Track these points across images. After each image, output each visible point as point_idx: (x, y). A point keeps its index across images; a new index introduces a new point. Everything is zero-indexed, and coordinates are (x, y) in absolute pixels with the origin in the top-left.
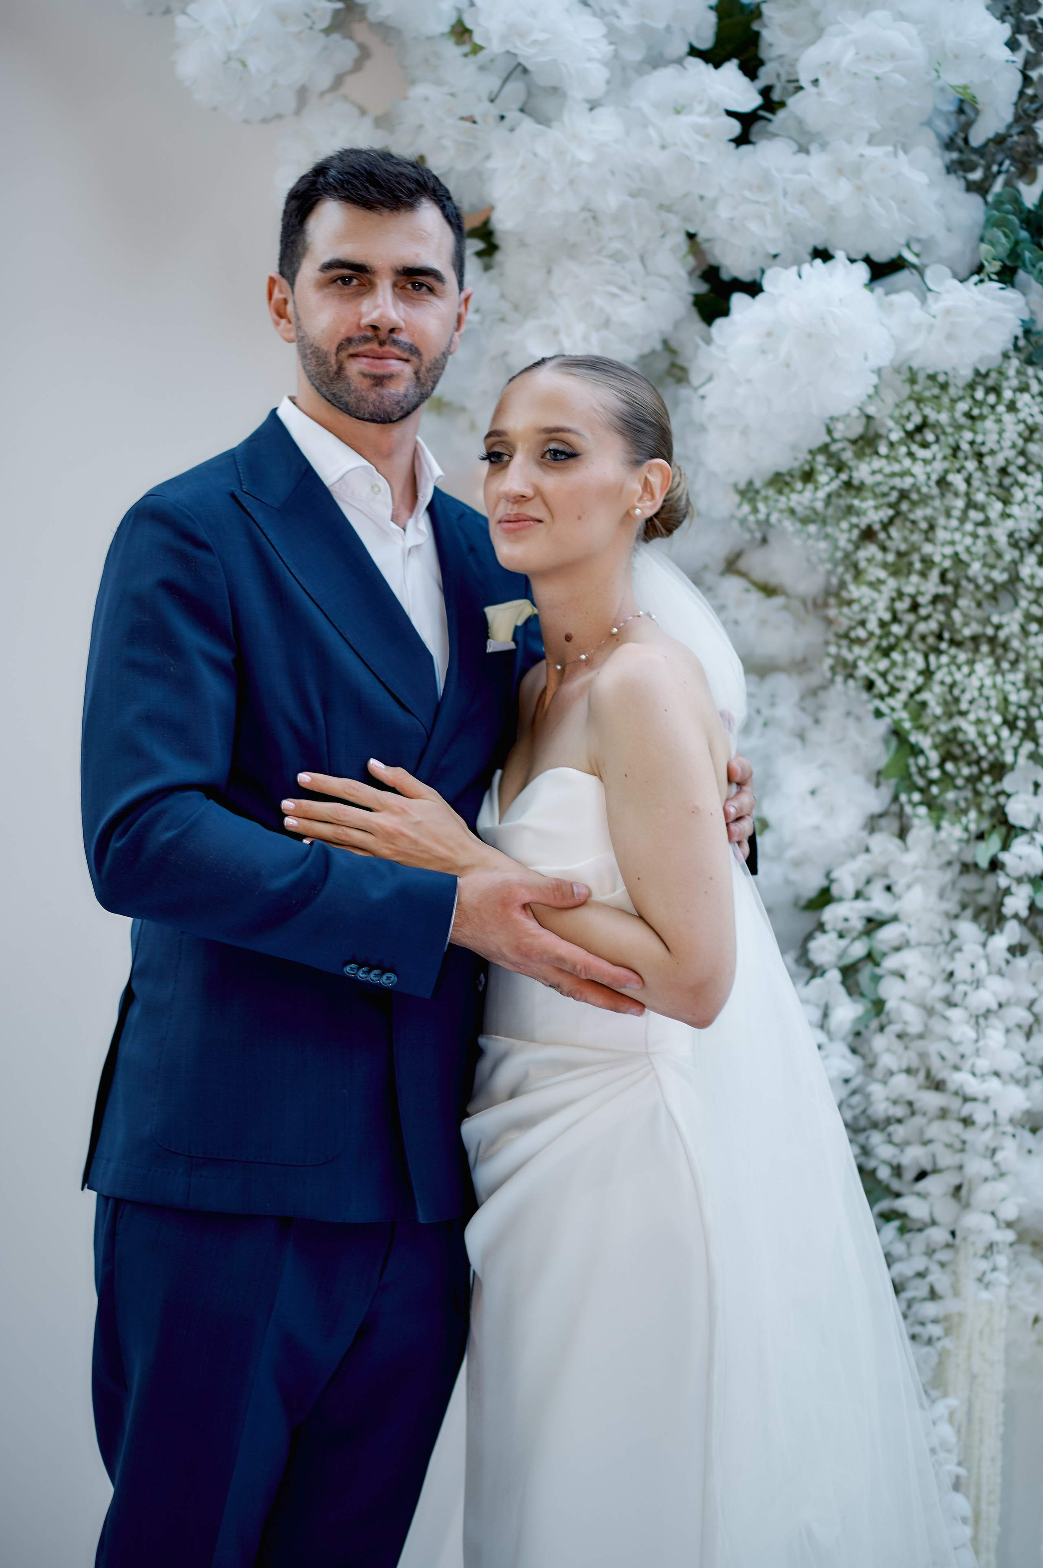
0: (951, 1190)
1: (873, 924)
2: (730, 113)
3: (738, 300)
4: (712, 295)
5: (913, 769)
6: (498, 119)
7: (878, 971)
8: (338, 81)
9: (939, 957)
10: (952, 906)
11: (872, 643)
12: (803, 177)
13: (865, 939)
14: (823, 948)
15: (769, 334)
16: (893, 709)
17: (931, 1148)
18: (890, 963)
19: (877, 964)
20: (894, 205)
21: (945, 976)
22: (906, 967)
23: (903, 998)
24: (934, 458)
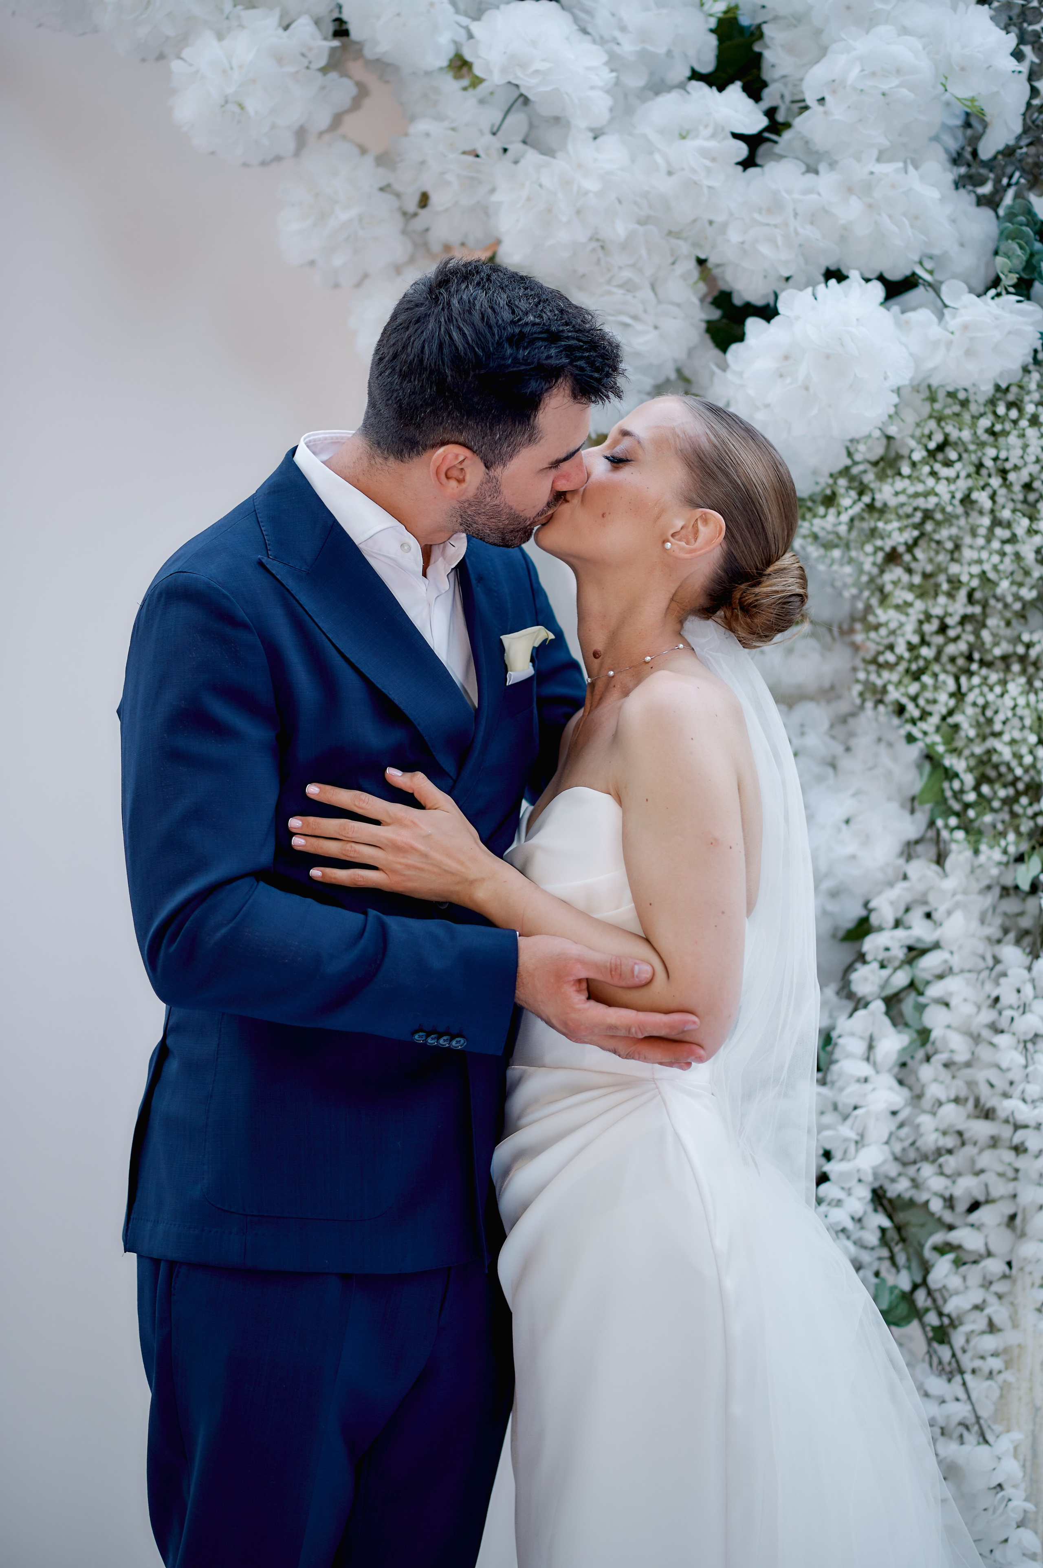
0: (1006, 1219)
1: (915, 952)
2: (736, 136)
3: (753, 325)
4: (725, 321)
5: (948, 794)
6: (501, 151)
7: (922, 1000)
8: (337, 121)
9: (983, 983)
10: (993, 931)
11: (902, 667)
12: (814, 197)
13: (907, 968)
14: (866, 979)
15: (786, 358)
16: (925, 733)
17: (983, 1177)
18: (934, 991)
19: (921, 994)
20: (906, 222)
21: (990, 1002)
22: (951, 994)
23: (949, 1027)
24: (958, 477)
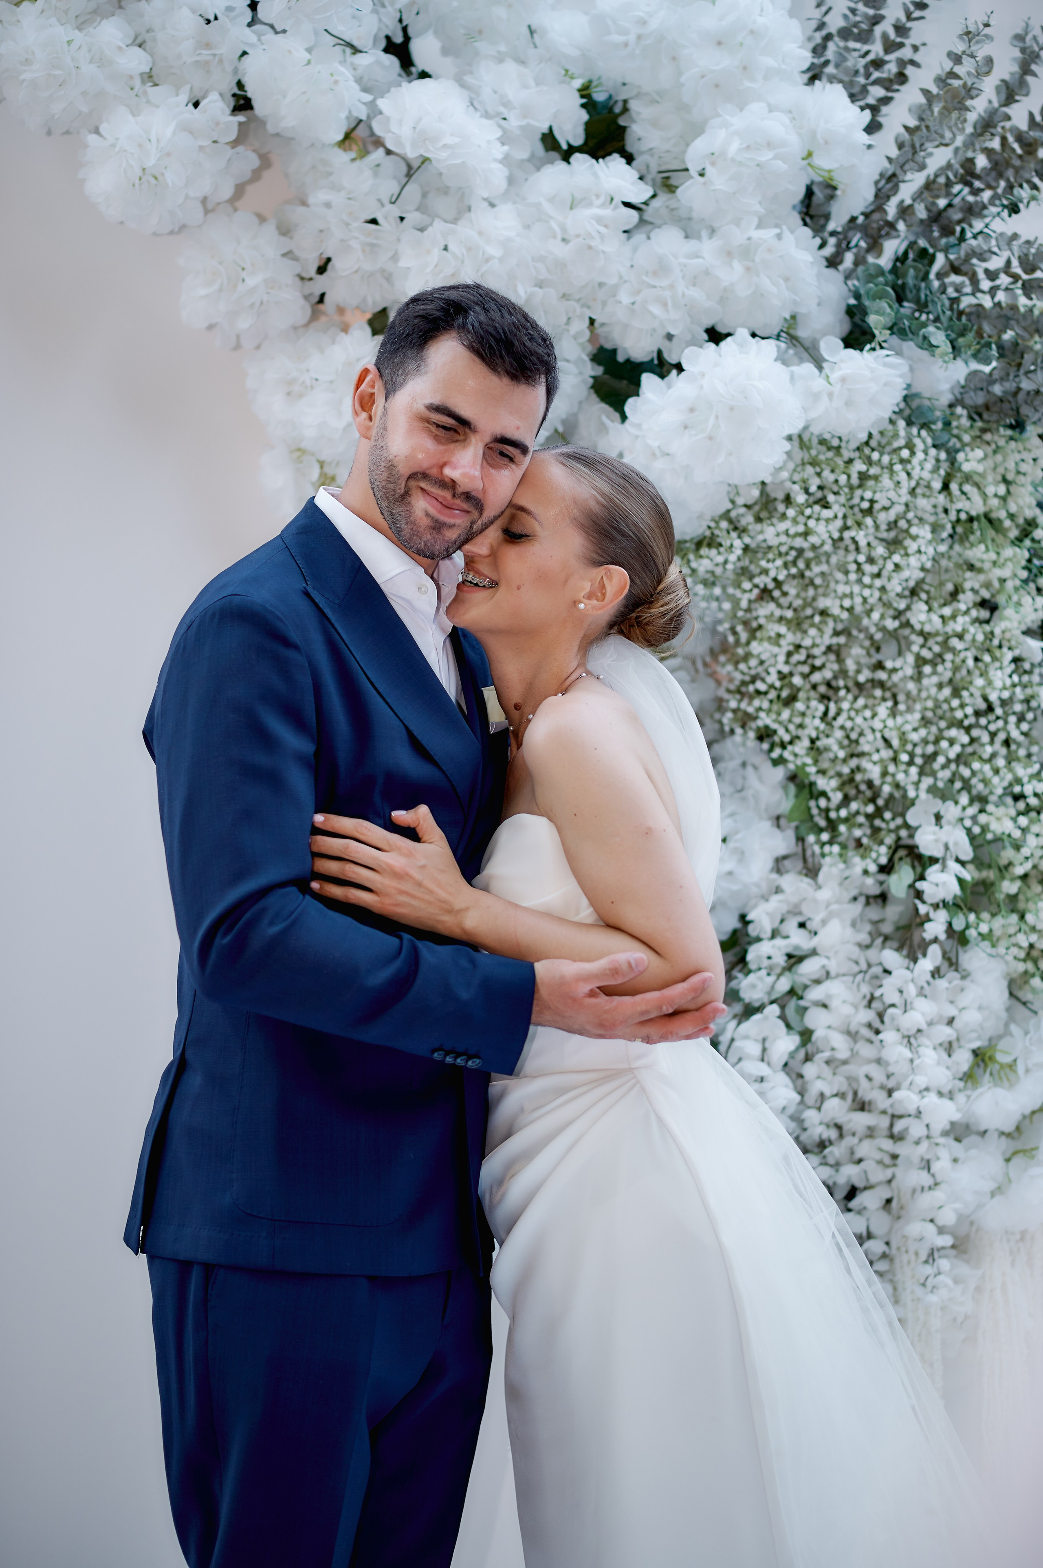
0: (884, 1202)
1: (794, 959)
2: (627, 205)
3: (648, 380)
4: (607, 377)
5: (815, 811)
6: (399, 220)
7: (802, 1003)
8: (240, 191)
9: (858, 986)
10: (864, 938)
11: (772, 695)
12: (700, 260)
13: (787, 973)
14: (753, 986)
15: (692, 410)
16: (796, 755)
17: (862, 1164)
18: (815, 994)
19: (801, 998)
20: (782, 281)
21: (865, 1002)
22: (829, 996)
23: (829, 1027)
24: (836, 517)
